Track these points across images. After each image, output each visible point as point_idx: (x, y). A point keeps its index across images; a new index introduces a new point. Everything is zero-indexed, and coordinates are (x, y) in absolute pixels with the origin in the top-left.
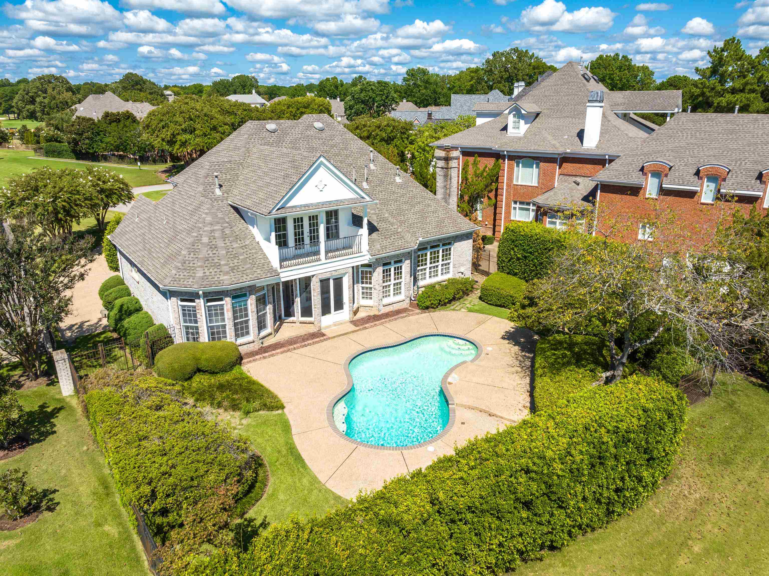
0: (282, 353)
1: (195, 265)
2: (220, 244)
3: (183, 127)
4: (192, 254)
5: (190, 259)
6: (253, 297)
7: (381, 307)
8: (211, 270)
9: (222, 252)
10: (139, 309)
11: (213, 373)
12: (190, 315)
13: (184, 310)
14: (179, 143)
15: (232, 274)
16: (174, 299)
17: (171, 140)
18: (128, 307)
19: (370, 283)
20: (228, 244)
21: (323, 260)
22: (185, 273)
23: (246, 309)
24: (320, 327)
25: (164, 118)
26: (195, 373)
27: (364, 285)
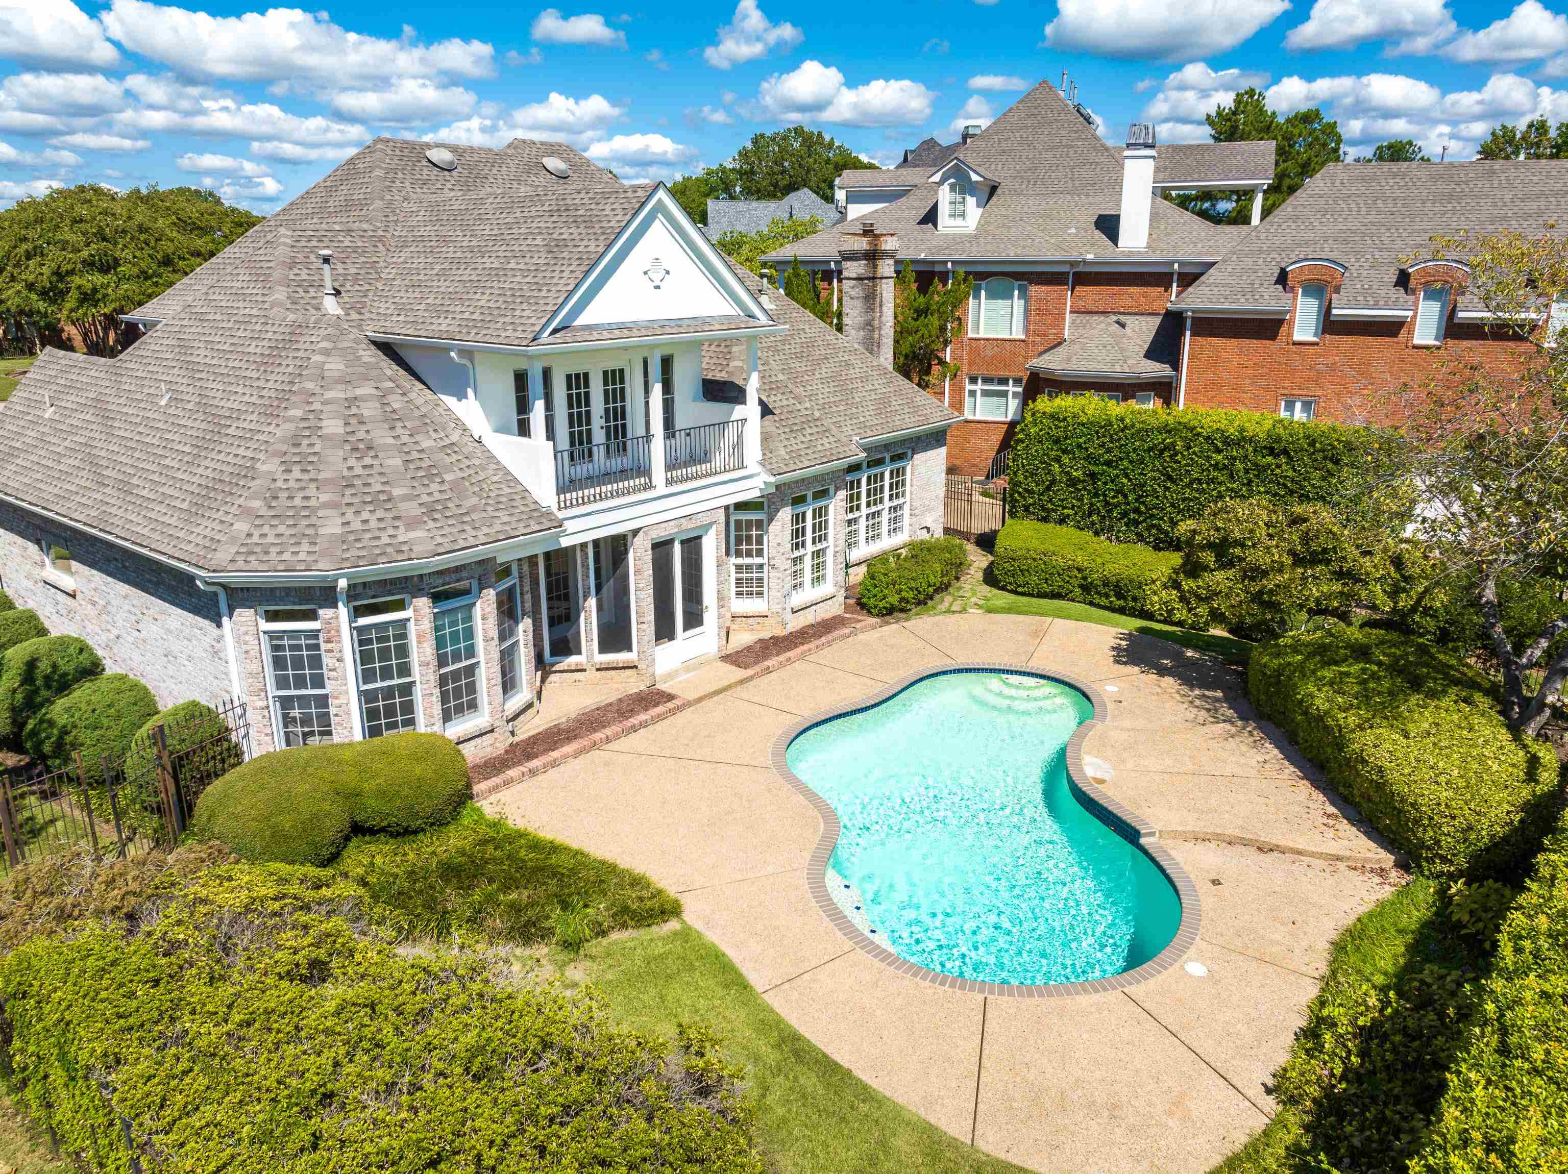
0: (577, 754)
1: (313, 503)
2: (382, 437)
3: (85, 254)
4: (296, 469)
5: (292, 484)
6: (490, 595)
7: (789, 616)
8: (365, 515)
9: (390, 462)
10: (93, 670)
11: (404, 833)
12: (298, 663)
13: (276, 648)
14: (74, 295)
15: (431, 524)
16: (244, 615)
17: (53, 288)
18: (54, 666)
19: (760, 553)
20: (405, 439)
21: (661, 488)
22: (281, 529)
23: (469, 633)
24: (653, 675)
25: (31, 234)
26: (347, 839)
27: (740, 561)
